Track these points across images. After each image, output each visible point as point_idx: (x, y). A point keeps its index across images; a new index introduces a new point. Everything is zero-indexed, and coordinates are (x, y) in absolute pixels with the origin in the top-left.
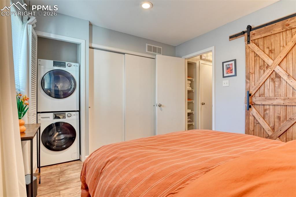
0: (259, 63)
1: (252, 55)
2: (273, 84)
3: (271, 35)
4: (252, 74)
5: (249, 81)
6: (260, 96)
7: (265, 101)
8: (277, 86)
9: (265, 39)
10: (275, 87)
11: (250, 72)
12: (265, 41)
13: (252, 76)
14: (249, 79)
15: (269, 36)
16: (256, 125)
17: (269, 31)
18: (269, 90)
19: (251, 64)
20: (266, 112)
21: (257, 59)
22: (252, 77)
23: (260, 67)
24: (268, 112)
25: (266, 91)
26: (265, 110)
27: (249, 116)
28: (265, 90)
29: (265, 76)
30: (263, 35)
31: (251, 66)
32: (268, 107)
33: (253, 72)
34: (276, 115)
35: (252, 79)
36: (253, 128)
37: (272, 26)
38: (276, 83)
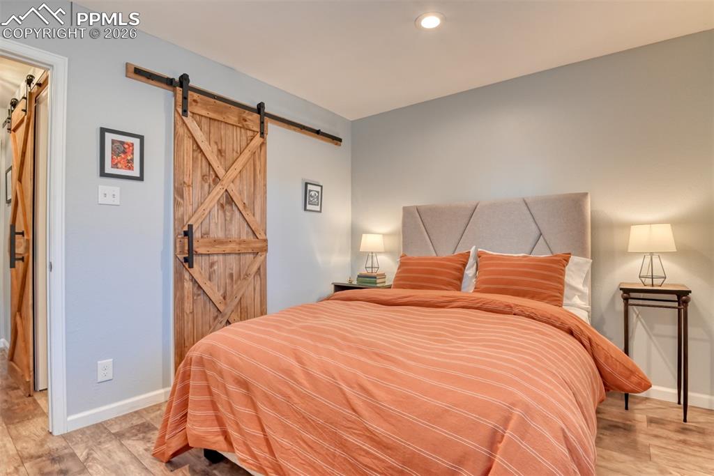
0: (201, 167)
1: (188, 145)
2: (223, 214)
3: (222, 122)
4: (189, 186)
5: (182, 201)
6: (202, 237)
7: (213, 246)
8: (228, 218)
9: (211, 124)
10: (226, 220)
11: (184, 182)
12: (212, 128)
13: (189, 190)
14: (182, 197)
15: (218, 121)
16: (196, 299)
17: (221, 113)
18: (217, 224)
19: (187, 164)
20: (213, 269)
21: (197, 158)
22: (189, 194)
23: (204, 176)
24: (216, 267)
25: (213, 226)
26: (212, 265)
27: (184, 282)
28: (211, 225)
29: (214, 197)
30: (212, 115)
31: (187, 168)
32: (215, 258)
33: (190, 183)
34: (228, 271)
35: (188, 198)
36: (191, 308)
37: (226, 107)
38: (228, 214)
